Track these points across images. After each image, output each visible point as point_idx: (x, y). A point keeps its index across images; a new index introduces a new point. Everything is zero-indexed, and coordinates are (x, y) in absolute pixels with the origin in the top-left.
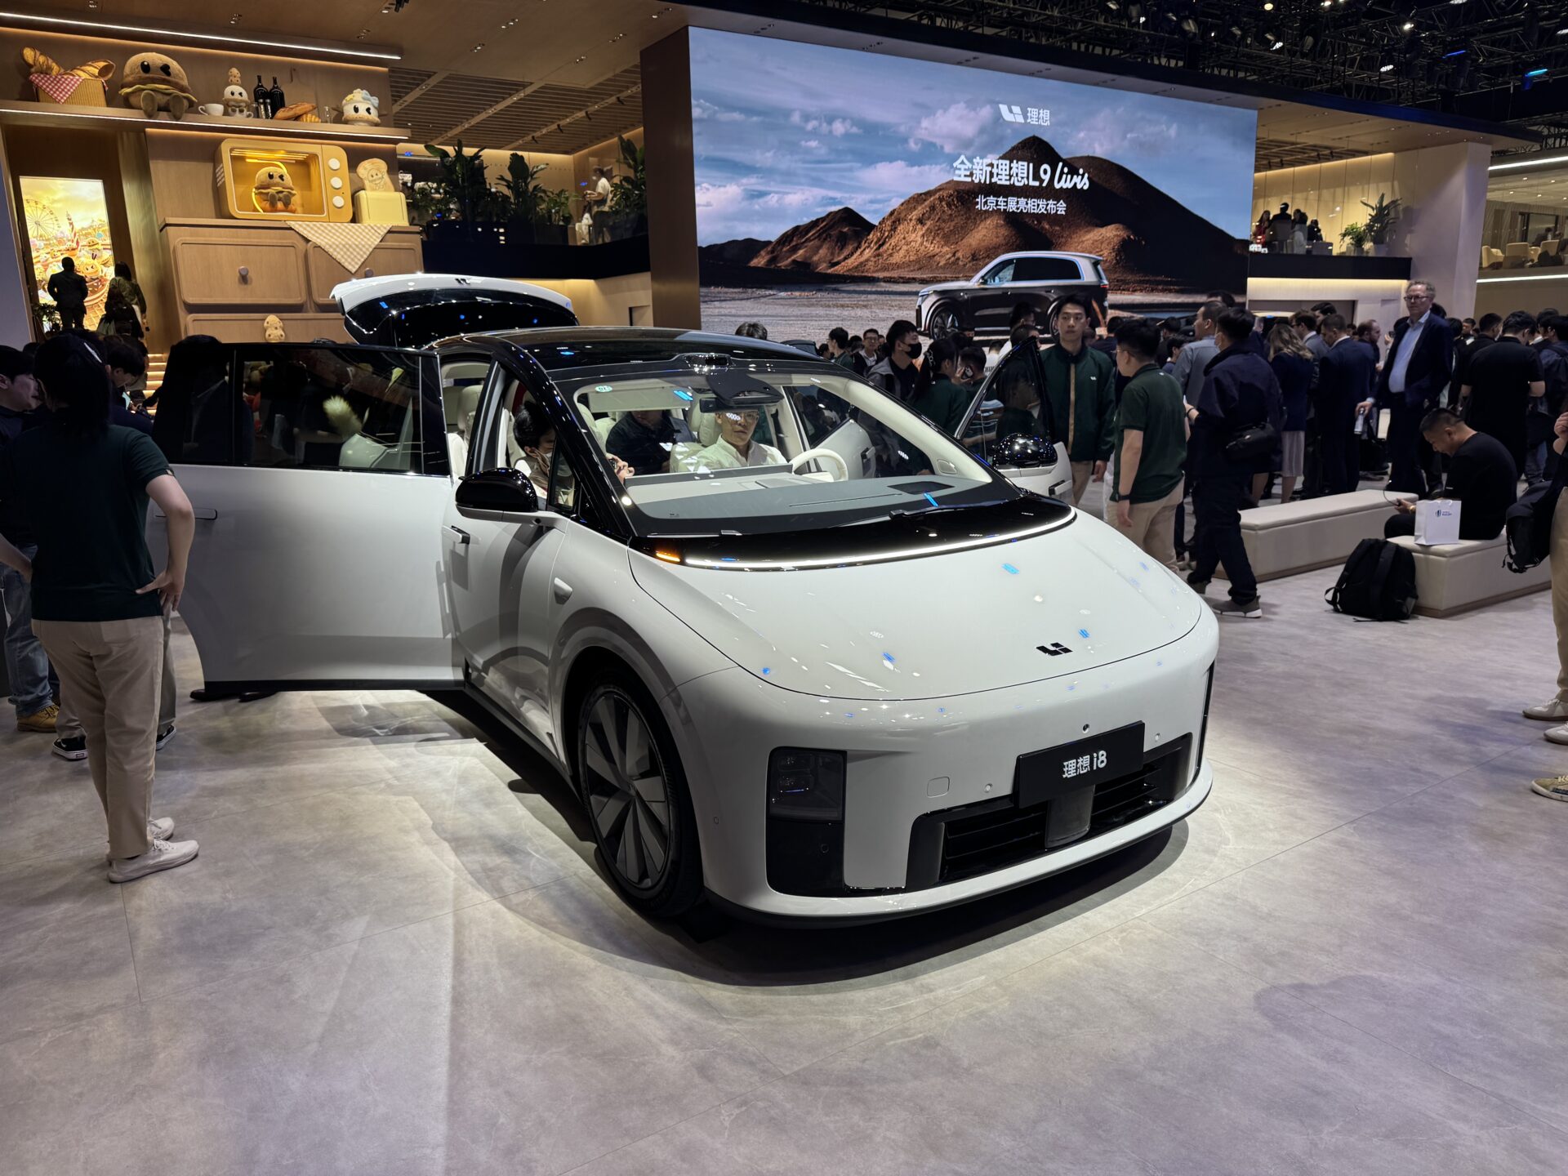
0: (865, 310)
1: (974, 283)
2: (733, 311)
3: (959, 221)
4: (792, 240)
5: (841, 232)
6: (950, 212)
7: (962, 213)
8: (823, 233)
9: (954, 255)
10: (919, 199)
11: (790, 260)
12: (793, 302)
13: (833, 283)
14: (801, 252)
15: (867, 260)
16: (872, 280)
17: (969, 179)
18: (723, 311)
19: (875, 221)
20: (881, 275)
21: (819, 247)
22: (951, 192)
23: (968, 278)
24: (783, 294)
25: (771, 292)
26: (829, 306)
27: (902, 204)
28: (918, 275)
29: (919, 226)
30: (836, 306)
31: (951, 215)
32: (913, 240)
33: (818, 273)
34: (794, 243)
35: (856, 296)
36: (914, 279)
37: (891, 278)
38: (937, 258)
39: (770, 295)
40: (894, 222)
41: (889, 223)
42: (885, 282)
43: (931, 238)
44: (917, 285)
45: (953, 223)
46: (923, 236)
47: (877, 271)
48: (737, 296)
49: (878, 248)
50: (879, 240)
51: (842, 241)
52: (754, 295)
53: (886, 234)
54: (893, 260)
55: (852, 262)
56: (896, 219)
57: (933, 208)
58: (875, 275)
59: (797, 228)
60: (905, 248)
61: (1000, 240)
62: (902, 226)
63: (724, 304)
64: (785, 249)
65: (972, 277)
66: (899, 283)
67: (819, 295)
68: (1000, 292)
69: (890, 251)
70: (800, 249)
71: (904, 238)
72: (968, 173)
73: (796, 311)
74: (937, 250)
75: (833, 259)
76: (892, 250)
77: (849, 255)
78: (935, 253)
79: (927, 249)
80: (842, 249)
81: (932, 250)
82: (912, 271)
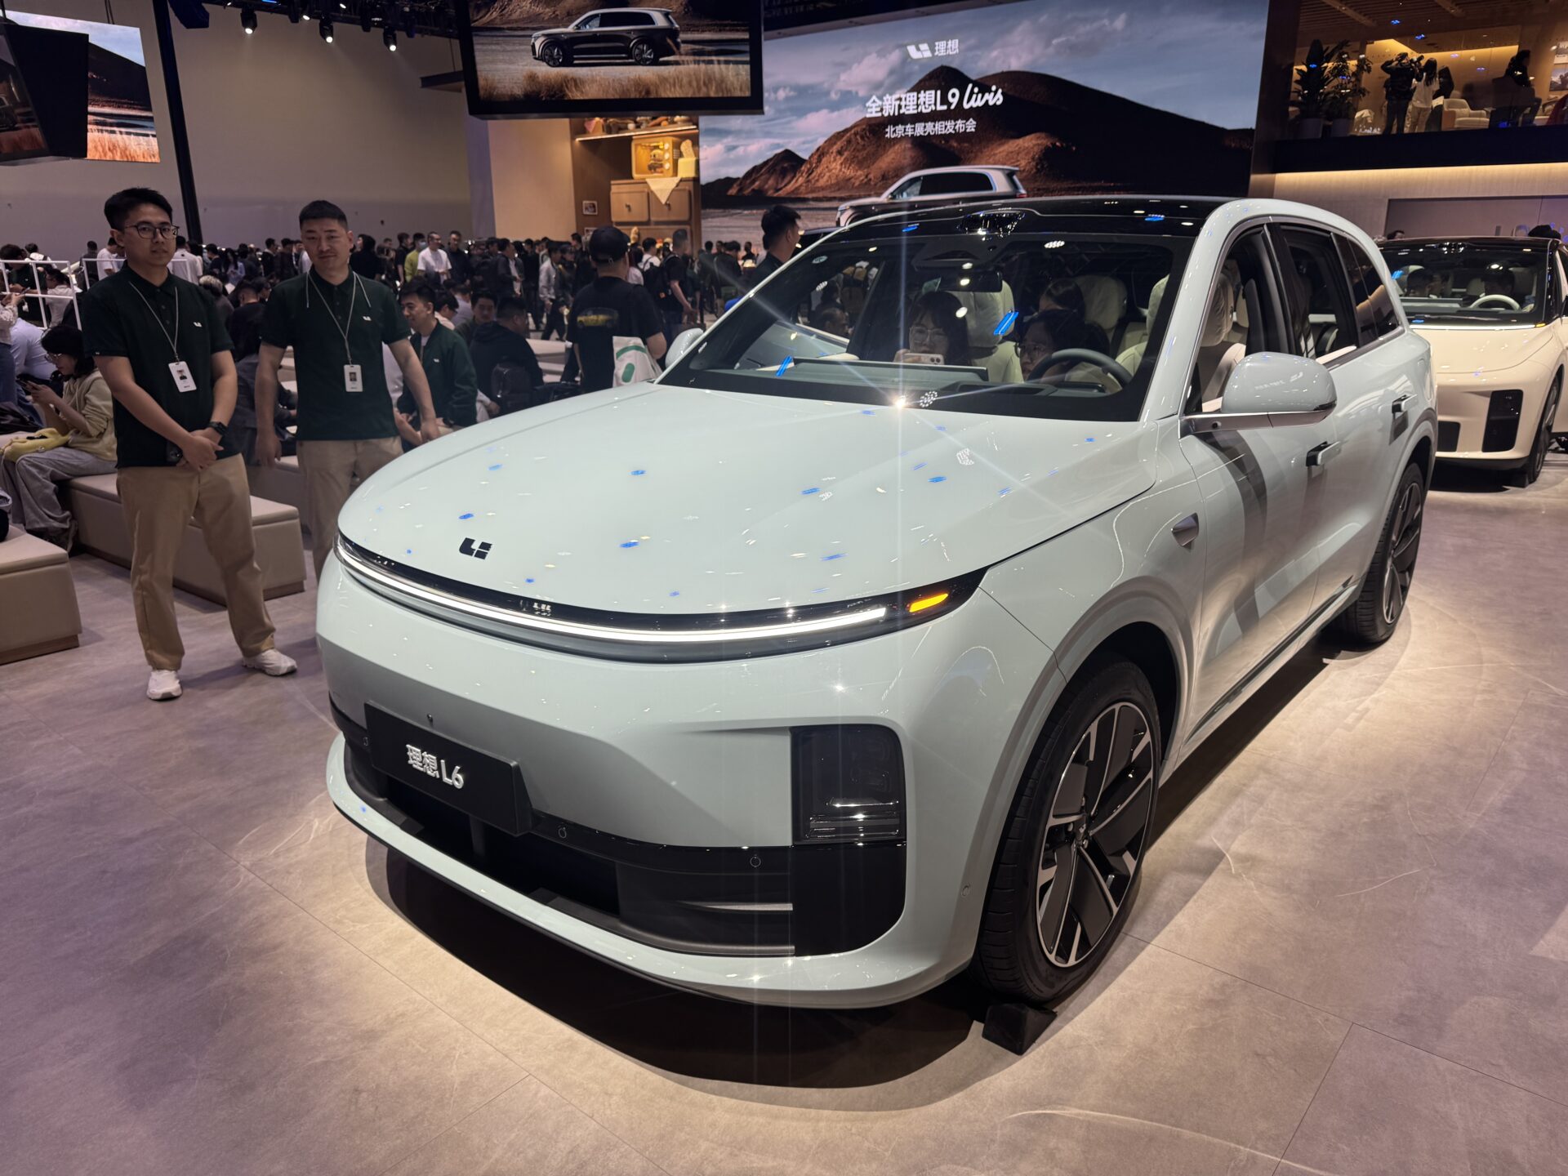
1: (884, 198)
3: (871, 149)
4: (751, 176)
5: (783, 168)
6: (863, 143)
7: (873, 142)
8: (771, 168)
9: (867, 177)
10: (838, 136)
11: (750, 189)
14: (757, 183)
15: (801, 185)
16: (805, 200)
17: (879, 114)
19: (805, 156)
20: (810, 196)
21: (768, 179)
22: (864, 127)
23: (879, 195)
27: (826, 142)
28: (837, 195)
29: (839, 157)
31: (864, 145)
32: (835, 168)
33: (767, 196)
34: (753, 177)
36: (834, 197)
38: (853, 180)
40: (819, 156)
41: (816, 157)
42: (813, 200)
43: (847, 165)
45: (866, 152)
46: (841, 164)
47: (807, 193)
49: (808, 177)
50: (809, 170)
51: (783, 173)
53: (814, 165)
54: (819, 184)
55: (790, 187)
56: (821, 153)
57: (849, 142)
58: (806, 196)
59: (755, 167)
60: (827, 174)
61: (908, 161)
62: (825, 158)
64: (747, 182)
65: (882, 194)
66: (823, 200)
69: (816, 178)
70: (756, 181)
71: (827, 167)
72: (879, 109)
74: (852, 174)
75: (777, 187)
76: (818, 176)
77: (787, 183)
78: (851, 177)
79: (844, 174)
80: (783, 179)
81: (848, 175)
82: (833, 192)
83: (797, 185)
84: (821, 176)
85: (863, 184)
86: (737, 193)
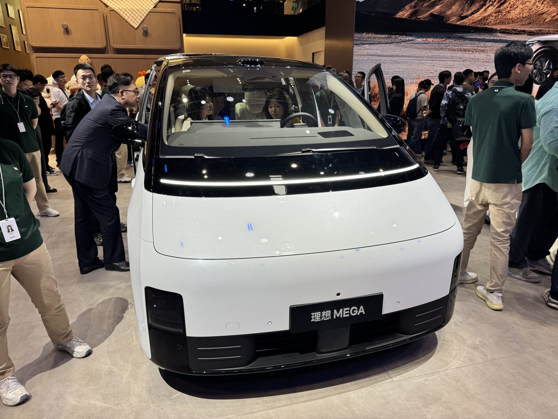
0: (482, 54)
2: (379, 52)
11: (428, 13)
12: (427, 46)
13: (459, 32)
14: (438, 7)
15: (489, 16)
16: (491, 31)
18: (371, 52)
20: (498, 27)
24: (419, 40)
25: (410, 38)
26: (454, 50)
28: (527, 29)
30: (460, 50)
33: (449, 24)
35: (477, 43)
36: (524, 31)
37: (506, 30)
38: (545, 16)
39: (409, 40)
42: (501, 33)
47: (496, 24)
48: (383, 41)
49: (499, 6)
52: (397, 40)
54: (509, 16)
55: (477, 16)
58: (494, 27)
60: (521, 6)
63: (372, 47)
64: (425, 5)
66: (511, 34)
67: (448, 41)
69: (509, 9)
70: (437, 5)
73: (429, 53)
75: (462, 14)
76: (511, 7)
77: (475, 11)
78: (544, 12)
79: (538, 8)
80: (470, 6)
81: (542, 9)
82: (523, 25)
85: (554, 21)
86: (409, 17)
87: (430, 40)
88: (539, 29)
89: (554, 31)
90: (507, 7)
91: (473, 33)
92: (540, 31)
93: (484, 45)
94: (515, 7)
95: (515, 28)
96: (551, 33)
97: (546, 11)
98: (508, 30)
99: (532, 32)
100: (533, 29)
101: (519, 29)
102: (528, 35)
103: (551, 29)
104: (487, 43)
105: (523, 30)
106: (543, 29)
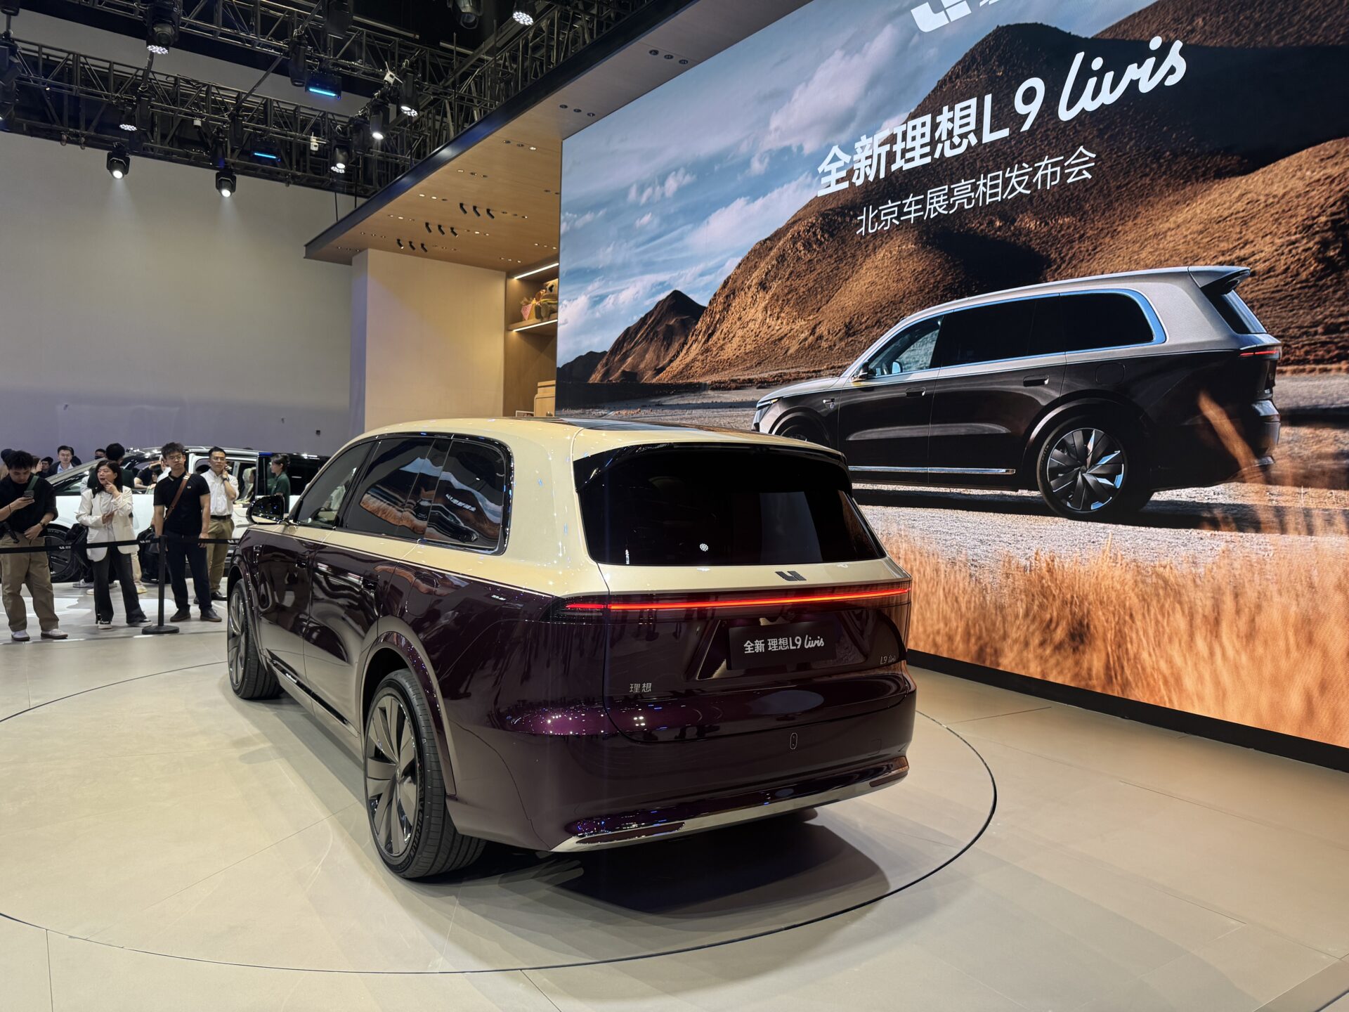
1: (847, 380)
3: (823, 268)
4: (623, 347)
5: (668, 326)
6: (809, 257)
7: (830, 251)
8: (650, 332)
9: (813, 332)
10: (762, 249)
11: (619, 371)
13: (657, 396)
14: (630, 360)
15: (694, 360)
16: (697, 388)
20: (708, 380)
21: (646, 351)
22: (813, 220)
23: (837, 371)
24: (612, 413)
25: (603, 412)
27: (740, 266)
28: (755, 375)
29: (761, 294)
31: (810, 262)
32: (754, 319)
33: (643, 384)
34: (624, 351)
35: (679, 412)
36: (750, 381)
37: (720, 382)
38: (786, 342)
39: (601, 416)
40: (727, 297)
41: (721, 299)
42: (713, 389)
43: (777, 311)
44: (754, 390)
45: (813, 276)
46: (766, 309)
47: (704, 374)
49: (707, 341)
50: (708, 327)
51: (670, 337)
53: (718, 316)
55: (677, 365)
56: (730, 290)
57: (782, 258)
58: (702, 380)
59: (628, 329)
60: (740, 333)
61: (908, 284)
62: (737, 300)
64: (616, 359)
65: (844, 368)
66: (730, 389)
67: (641, 413)
68: (902, 393)
70: (628, 357)
71: (740, 319)
74: (785, 329)
75: (658, 365)
76: (724, 338)
77: (674, 357)
78: (783, 335)
79: (771, 329)
80: (668, 349)
81: (778, 331)
82: (748, 369)
83: (688, 359)
84: (727, 337)
85: (806, 349)
86: (602, 381)
87: (623, 412)
88: (777, 372)
89: (808, 372)
90: (719, 340)
91: (673, 394)
92: (781, 376)
93: (689, 416)
94: (731, 335)
95: (735, 378)
96: (802, 378)
97: (786, 332)
98: (723, 383)
99: (765, 382)
100: (765, 375)
101: (742, 378)
102: (759, 388)
103: (801, 370)
104: (694, 411)
105: (749, 379)
106: (785, 371)
